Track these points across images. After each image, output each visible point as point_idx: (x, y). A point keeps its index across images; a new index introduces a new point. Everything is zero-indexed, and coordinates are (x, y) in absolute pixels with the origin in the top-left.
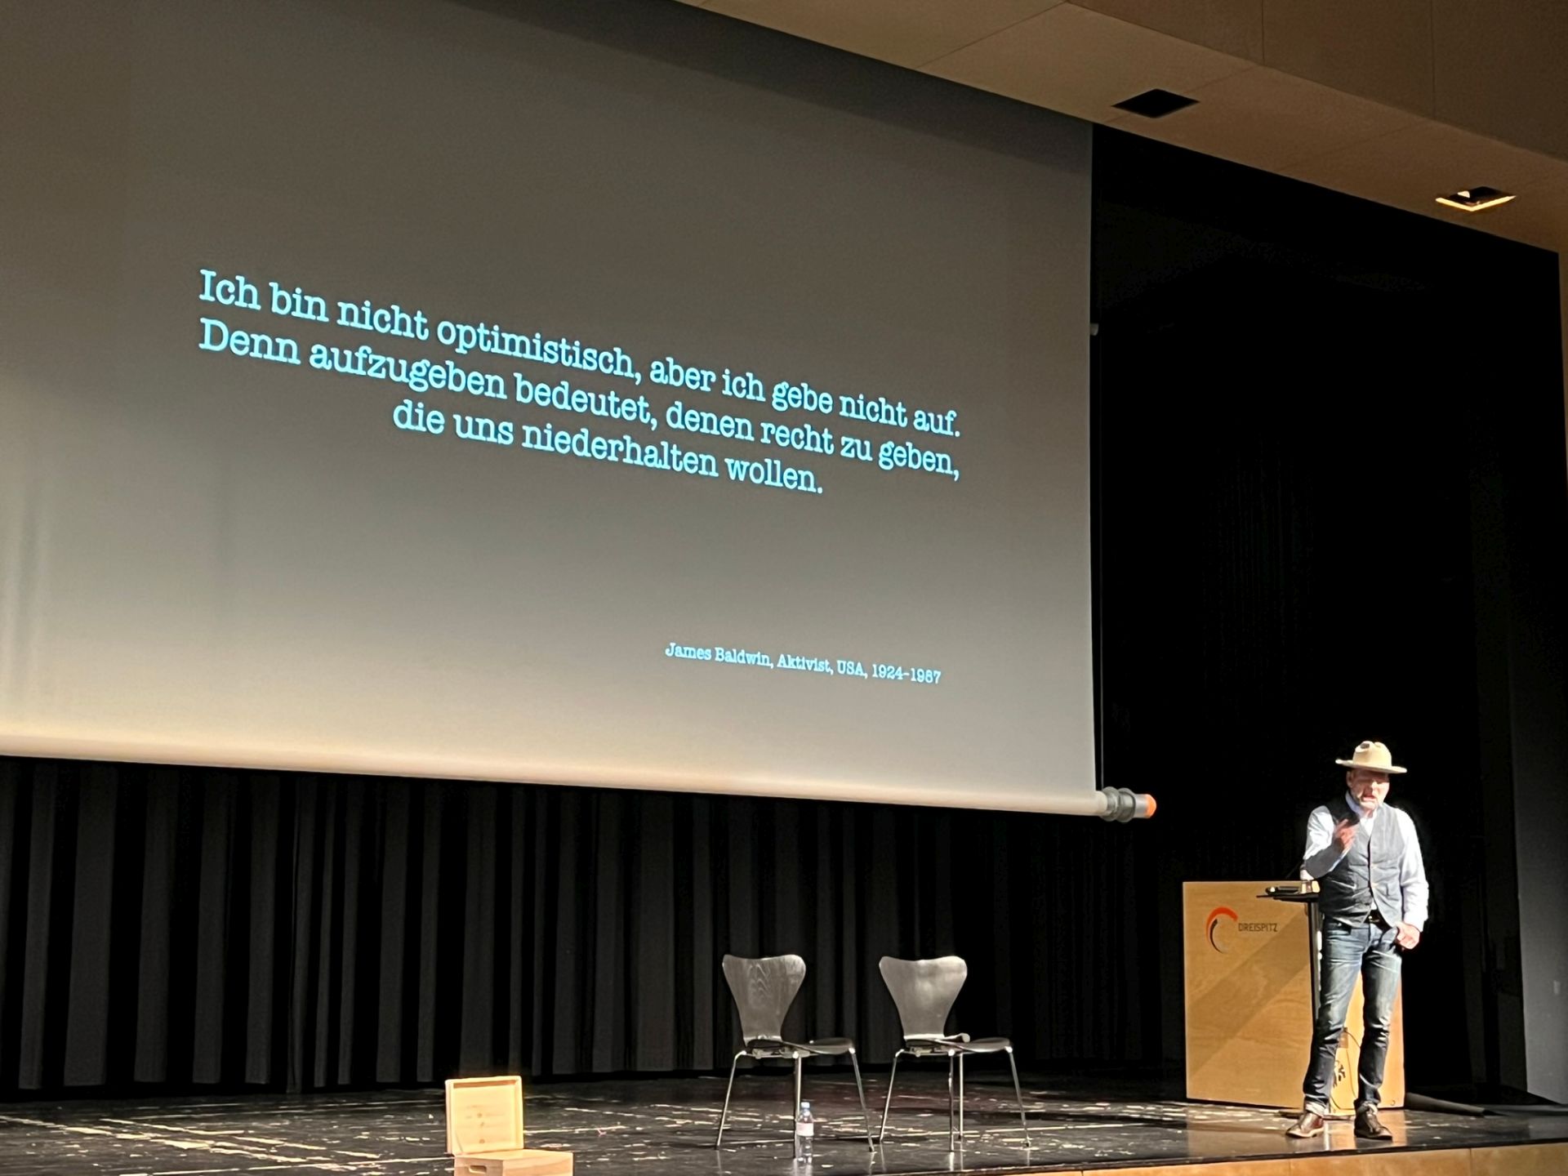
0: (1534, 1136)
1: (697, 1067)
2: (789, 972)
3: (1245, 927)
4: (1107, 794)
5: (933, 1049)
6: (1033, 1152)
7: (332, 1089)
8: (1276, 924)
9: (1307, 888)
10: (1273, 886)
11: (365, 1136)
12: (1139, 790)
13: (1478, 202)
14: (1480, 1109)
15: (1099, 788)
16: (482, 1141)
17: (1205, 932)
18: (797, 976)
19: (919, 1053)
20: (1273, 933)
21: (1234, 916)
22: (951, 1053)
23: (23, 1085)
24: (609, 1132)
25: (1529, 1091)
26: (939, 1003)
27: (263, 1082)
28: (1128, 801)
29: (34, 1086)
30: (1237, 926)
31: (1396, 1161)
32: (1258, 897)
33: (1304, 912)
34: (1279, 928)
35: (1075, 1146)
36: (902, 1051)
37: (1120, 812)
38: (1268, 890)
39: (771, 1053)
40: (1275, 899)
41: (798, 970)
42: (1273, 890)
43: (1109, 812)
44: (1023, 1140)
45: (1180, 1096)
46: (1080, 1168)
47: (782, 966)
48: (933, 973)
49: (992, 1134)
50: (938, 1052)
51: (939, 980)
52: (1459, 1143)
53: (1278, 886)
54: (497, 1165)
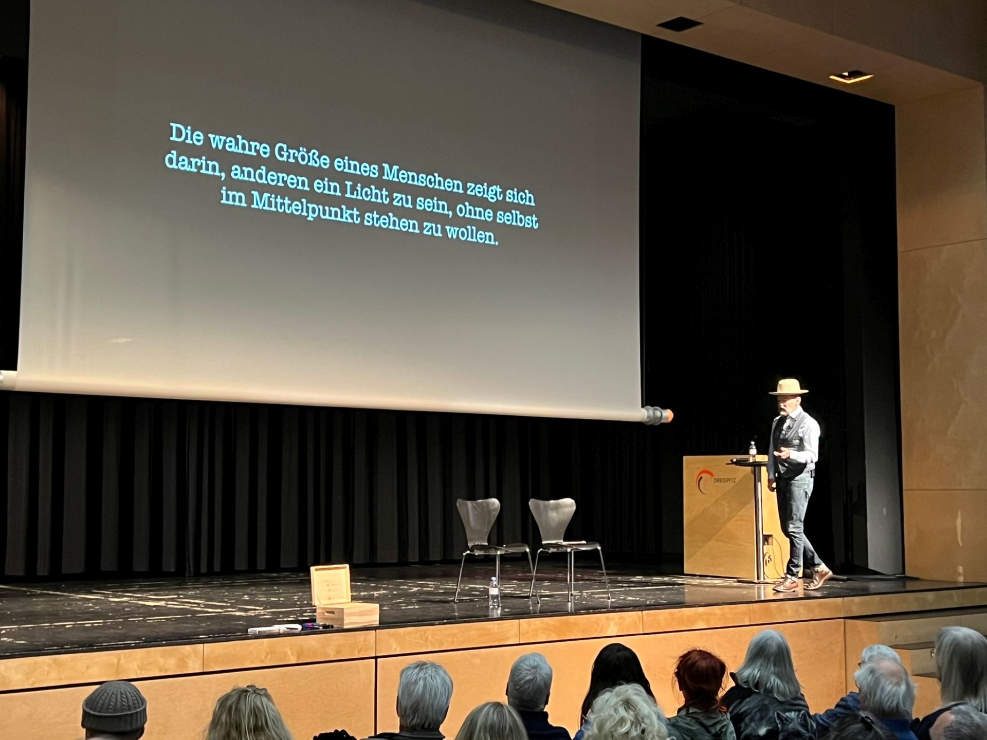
0: (872, 591)
1: (432, 559)
2: (491, 508)
3: (718, 480)
4: (647, 410)
5: (558, 548)
6: (612, 602)
7: (211, 574)
8: (735, 479)
9: (753, 460)
10: (735, 458)
11: (246, 597)
12: (664, 407)
13: (852, 78)
14: (845, 578)
15: (643, 407)
16: (330, 599)
17: (695, 484)
18: (495, 510)
19: (552, 550)
20: (734, 484)
21: (712, 475)
22: (569, 550)
23: (40, 573)
24: (379, 594)
25: (869, 567)
26: (560, 524)
27: (172, 570)
28: (658, 414)
29: (46, 574)
30: (713, 479)
31: (805, 605)
32: (727, 464)
33: (750, 472)
34: (737, 481)
35: (634, 599)
36: (541, 549)
37: (654, 419)
38: (732, 461)
39: (483, 552)
40: (736, 465)
41: (496, 507)
42: (735, 460)
43: (648, 420)
44: (607, 595)
45: (681, 573)
46: (641, 609)
47: (488, 504)
48: (557, 507)
49: (587, 593)
50: (561, 550)
51: (561, 510)
52: (835, 595)
53: (738, 458)
54: (340, 610)
